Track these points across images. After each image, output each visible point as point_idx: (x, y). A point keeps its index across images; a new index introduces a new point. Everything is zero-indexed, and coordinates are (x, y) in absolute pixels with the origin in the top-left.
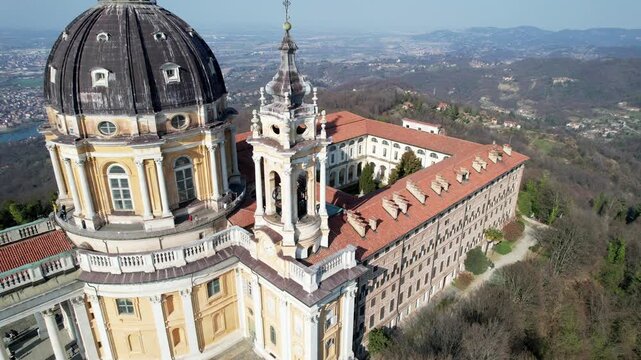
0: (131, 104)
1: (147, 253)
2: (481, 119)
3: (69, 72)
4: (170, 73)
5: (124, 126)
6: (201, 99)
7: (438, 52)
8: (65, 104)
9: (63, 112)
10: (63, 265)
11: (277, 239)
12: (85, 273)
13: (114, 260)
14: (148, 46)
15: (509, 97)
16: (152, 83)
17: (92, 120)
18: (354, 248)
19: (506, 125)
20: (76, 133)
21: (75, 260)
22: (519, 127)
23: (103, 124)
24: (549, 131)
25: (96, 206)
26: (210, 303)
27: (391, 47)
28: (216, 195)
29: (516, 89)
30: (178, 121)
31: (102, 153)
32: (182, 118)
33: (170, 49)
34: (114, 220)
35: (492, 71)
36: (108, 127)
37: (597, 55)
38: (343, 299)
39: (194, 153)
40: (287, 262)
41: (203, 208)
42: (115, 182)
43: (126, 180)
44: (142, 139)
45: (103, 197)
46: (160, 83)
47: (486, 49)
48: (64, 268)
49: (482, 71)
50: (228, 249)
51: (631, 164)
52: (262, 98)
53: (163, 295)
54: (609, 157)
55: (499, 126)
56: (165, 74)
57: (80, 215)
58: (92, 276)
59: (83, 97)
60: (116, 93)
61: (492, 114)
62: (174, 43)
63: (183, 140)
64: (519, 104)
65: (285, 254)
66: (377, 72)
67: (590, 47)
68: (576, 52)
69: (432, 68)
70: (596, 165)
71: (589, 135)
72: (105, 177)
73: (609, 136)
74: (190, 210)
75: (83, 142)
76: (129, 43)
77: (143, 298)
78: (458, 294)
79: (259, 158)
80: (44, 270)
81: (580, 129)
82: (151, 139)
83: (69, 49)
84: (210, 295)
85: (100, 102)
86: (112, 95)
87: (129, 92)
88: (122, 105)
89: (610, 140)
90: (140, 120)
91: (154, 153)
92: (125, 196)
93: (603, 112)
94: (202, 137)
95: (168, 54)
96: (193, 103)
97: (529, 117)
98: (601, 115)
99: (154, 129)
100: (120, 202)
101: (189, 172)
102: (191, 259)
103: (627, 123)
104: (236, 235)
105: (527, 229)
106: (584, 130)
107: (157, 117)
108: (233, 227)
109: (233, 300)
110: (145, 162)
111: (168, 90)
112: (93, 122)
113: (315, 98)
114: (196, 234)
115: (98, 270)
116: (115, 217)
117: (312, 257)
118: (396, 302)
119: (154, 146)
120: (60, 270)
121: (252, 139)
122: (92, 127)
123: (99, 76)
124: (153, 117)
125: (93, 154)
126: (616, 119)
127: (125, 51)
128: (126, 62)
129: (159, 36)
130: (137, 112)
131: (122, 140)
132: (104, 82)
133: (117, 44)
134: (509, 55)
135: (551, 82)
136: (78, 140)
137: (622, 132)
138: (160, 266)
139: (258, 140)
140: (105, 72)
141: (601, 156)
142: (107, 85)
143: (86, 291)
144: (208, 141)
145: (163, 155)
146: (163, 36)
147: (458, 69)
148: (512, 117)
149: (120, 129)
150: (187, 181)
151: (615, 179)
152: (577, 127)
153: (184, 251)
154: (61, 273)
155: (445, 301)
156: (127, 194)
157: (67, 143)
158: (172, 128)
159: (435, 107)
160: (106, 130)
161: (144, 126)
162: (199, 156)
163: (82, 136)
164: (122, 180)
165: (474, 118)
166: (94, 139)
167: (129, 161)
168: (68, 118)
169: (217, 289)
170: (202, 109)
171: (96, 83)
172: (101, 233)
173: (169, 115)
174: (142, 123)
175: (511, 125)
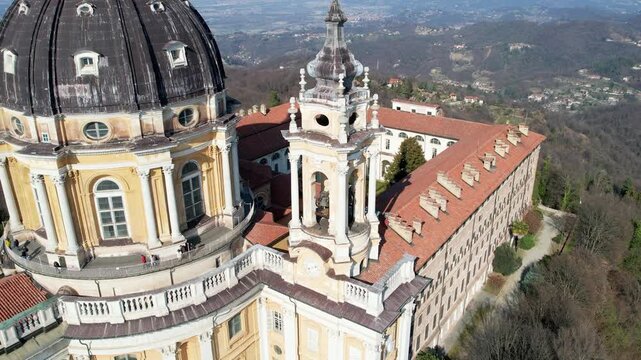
0: (132, 97)
1: (159, 291)
2: (438, 96)
3: (41, 57)
4: (175, 55)
5: (120, 126)
6: (211, 86)
7: (375, 17)
8: (35, 102)
9: (33, 112)
10: (42, 320)
11: (326, 255)
12: (71, 327)
13: (115, 306)
14: (147, 21)
15: (463, 67)
16: (156, 69)
17: (75, 121)
18: (413, 258)
19: (467, 100)
20: (54, 139)
21: (56, 312)
22: (481, 102)
23: (90, 125)
24: (514, 106)
25: (79, 236)
26: (231, 347)
27: (319, 12)
28: (229, 209)
29: (469, 59)
30: (185, 117)
31: (89, 165)
32: (189, 112)
33: (172, 23)
34: (103, 253)
35: (441, 38)
36: (97, 129)
37: (551, 18)
38: (400, 320)
39: (203, 157)
40: (341, 282)
41: (213, 227)
42: (103, 203)
43: (120, 198)
44: (146, 143)
45: (88, 223)
46: (164, 69)
47: (431, 13)
48: (44, 324)
49: (429, 39)
50: (250, 275)
51: (600, 137)
52: (303, 83)
53: (178, 343)
54: (579, 131)
55: (459, 103)
56: (169, 55)
57: (57, 250)
58: (83, 330)
59: (63, 91)
60: (110, 84)
61: (449, 90)
62: (174, 15)
63: (193, 141)
64: (475, 76)
65: (337, 273)
66: (306, 45)
67: (543, 8)
68: (528, 14)
69: (371, 37)
70: (567, 141)
71: (554, 107)
72: (92, 196)
73: (572, 108)
74: (200, 230)
75: (64, 151)
76: (122, 15)
77: (152, 351)
78: (492, 300)
79: (298, 158)
80: (19, 329)
81: (543, 101)
82: (160, 142)
83: (37, 26)
84: (231, 336)
85: (88, 96)
86: (104, 87)
87: (129, 81)
88: (117, 99)
89: (574, 112)
90: (143, 117)
91: (163, 160)
92: (118, 220)
93: (565, 81)
94: (212, 135)
95: (170, 30)
96: (202, 92)
97: (487, 89)
98: (563, 84)
99: (160, 128)
100: (111, 228)
101: (196, 182)
102: (212, 292)
103: (590, 92)
104: (260, 257)
105: (546, 218)
106: (547, 102)
107: (164, 112)
108: (253, 247)
109: (255, 338)
110: (152, 173)
111: (174, 76)
112: (76, 123)
113: (366, 80)
114: (212, 260)
115: (92, 322)
116: (105, 249)
117: (364, 273)
118: (438, 316)
119: (164, 151)
120: (38, 327)
121: (289, 135)
122: (76, 131)
123: (84, 61)
124: (160, 113)
125: (75, 167)
126: (578, 89)
127: (119, 27)
128: (123, 42)
129: (156, 6)
130: (140, 107)
131: (118, 146)
132: (92, 70)
133: (106, 18)
134: (457, 19)
135: (507, 49)
136: (57, 149)
137: (586, 102)
138: (175, 306)
139: (296, 134)
140: (94, 56)
141: (570, 131)
142: (97, 74)
143: (71, 351)
144: (221, 140)
145: (173, 162)
146: (161, 7)
147: (401, 37)
148: (471, 91)
149: (114, 131)
150: (195, 193)
151: (587, 155)
152: (539, 99)
153: (204, 282)
154: (40, 331)
155: (480, 310)
156: (120, 217)
157: (42, 154)
158: (180, 126)
159: (385, 84)
160: (93, 134)
161: (148, 125)
162: (209, 160)
163: (61, 142)
164: (114, 199)
165: (431, 95)
166: (79, 146)
167: (128, 172)
168: (41, 119)
169: (238, 329)
170: (213, 99)
171: (81, 72)
172: (88, 271)
173: (177, 110)
174: (145, 122)
175: (473, 101)
